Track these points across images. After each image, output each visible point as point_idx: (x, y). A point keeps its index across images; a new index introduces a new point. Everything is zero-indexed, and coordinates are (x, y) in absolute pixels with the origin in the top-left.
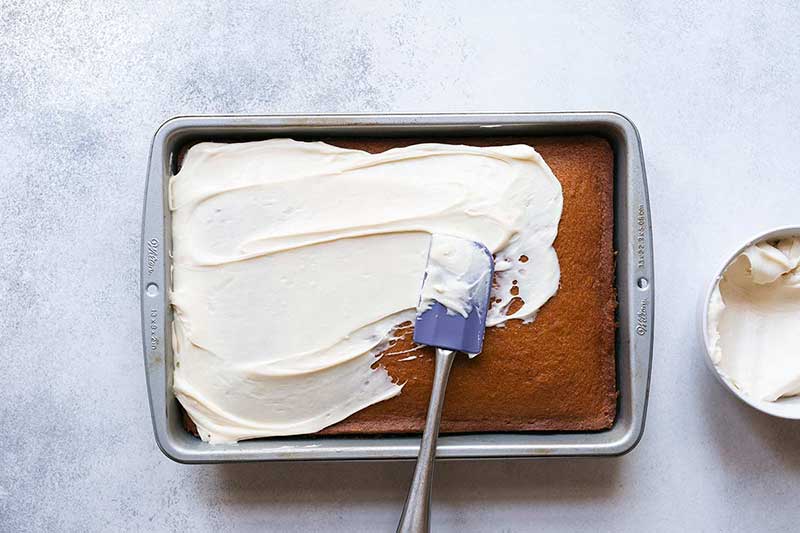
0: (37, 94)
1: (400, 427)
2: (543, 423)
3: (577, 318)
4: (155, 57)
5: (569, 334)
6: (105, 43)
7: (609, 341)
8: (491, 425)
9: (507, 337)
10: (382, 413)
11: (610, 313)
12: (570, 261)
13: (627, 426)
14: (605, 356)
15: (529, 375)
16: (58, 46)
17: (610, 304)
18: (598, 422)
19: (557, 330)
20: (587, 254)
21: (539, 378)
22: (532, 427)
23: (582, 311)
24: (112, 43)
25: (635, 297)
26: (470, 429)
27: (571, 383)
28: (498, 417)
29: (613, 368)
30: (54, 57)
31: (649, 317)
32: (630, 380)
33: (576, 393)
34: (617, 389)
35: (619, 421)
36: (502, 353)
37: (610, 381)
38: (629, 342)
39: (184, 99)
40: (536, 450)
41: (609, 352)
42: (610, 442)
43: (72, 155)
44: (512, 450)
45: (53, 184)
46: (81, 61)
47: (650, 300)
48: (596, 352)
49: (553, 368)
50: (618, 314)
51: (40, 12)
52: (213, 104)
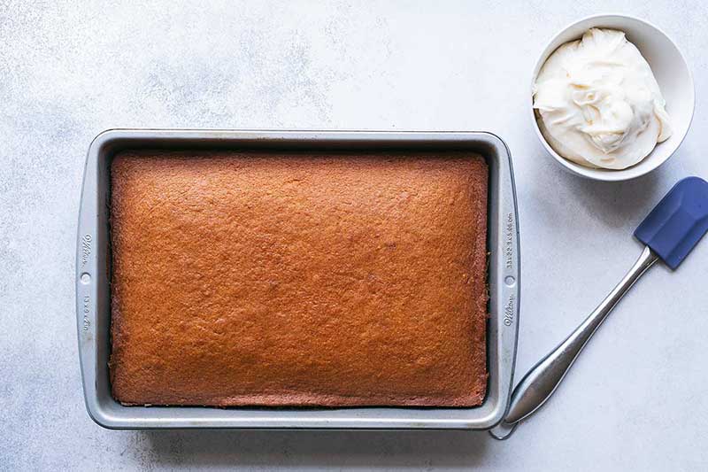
0: (21, 87)
1: (298, 400)
2: (423, 399)
3: (453, 309)
4: (122, 55)
5: (446, 323)
6: (79, 43)
7: (481, 330)
8: (377, 400)
9: (392, 325)
10: (283, 388)
11: (481, 306)
12: (448, 260)
13: (495, 404)
14: (478, 342)
15: (410, 358)
16: (38, 46)
17: (482, 298)
18: (471, 399)
19: (436, 319)
20: (464, 254)
21: (418, 362)
22: (413, 403)
23: (458, 303)
24: (85, 43)
25: (504, 292)
26: (360, 404)
27: (447, 365)
28: (384, 394)
29: (484, 353)
30: (35, 56)
31: (515, 310)
32: (497, 364)
33: (452, 374)
34: (488, 371)
35: (489, 398)
36: (387, 339)
37: (482, 364)
38: (497, 331)
39: (148, 91)
40: (414, 423)
41: (481, 340)
42: (479, 417)
43: (52, 140)
44: (394, 423)
45: (35, 166)
46: (59, 59)
47: (516, 295)
48: (470, 340)
49: (432, 352)
50: (489, 306)
51: (23, 17)
52: (173, 95)
